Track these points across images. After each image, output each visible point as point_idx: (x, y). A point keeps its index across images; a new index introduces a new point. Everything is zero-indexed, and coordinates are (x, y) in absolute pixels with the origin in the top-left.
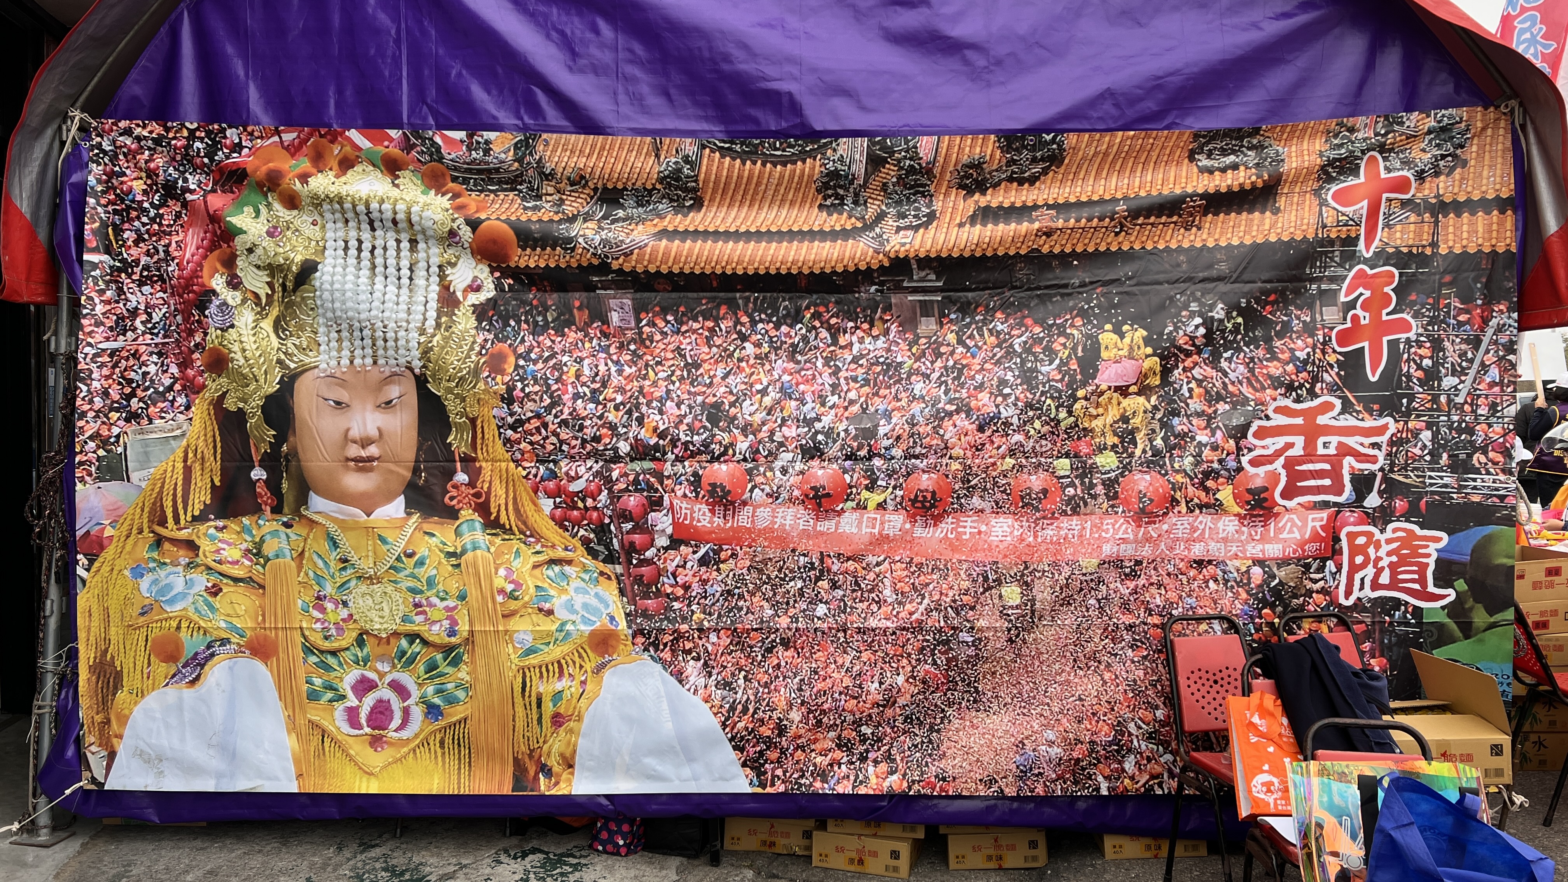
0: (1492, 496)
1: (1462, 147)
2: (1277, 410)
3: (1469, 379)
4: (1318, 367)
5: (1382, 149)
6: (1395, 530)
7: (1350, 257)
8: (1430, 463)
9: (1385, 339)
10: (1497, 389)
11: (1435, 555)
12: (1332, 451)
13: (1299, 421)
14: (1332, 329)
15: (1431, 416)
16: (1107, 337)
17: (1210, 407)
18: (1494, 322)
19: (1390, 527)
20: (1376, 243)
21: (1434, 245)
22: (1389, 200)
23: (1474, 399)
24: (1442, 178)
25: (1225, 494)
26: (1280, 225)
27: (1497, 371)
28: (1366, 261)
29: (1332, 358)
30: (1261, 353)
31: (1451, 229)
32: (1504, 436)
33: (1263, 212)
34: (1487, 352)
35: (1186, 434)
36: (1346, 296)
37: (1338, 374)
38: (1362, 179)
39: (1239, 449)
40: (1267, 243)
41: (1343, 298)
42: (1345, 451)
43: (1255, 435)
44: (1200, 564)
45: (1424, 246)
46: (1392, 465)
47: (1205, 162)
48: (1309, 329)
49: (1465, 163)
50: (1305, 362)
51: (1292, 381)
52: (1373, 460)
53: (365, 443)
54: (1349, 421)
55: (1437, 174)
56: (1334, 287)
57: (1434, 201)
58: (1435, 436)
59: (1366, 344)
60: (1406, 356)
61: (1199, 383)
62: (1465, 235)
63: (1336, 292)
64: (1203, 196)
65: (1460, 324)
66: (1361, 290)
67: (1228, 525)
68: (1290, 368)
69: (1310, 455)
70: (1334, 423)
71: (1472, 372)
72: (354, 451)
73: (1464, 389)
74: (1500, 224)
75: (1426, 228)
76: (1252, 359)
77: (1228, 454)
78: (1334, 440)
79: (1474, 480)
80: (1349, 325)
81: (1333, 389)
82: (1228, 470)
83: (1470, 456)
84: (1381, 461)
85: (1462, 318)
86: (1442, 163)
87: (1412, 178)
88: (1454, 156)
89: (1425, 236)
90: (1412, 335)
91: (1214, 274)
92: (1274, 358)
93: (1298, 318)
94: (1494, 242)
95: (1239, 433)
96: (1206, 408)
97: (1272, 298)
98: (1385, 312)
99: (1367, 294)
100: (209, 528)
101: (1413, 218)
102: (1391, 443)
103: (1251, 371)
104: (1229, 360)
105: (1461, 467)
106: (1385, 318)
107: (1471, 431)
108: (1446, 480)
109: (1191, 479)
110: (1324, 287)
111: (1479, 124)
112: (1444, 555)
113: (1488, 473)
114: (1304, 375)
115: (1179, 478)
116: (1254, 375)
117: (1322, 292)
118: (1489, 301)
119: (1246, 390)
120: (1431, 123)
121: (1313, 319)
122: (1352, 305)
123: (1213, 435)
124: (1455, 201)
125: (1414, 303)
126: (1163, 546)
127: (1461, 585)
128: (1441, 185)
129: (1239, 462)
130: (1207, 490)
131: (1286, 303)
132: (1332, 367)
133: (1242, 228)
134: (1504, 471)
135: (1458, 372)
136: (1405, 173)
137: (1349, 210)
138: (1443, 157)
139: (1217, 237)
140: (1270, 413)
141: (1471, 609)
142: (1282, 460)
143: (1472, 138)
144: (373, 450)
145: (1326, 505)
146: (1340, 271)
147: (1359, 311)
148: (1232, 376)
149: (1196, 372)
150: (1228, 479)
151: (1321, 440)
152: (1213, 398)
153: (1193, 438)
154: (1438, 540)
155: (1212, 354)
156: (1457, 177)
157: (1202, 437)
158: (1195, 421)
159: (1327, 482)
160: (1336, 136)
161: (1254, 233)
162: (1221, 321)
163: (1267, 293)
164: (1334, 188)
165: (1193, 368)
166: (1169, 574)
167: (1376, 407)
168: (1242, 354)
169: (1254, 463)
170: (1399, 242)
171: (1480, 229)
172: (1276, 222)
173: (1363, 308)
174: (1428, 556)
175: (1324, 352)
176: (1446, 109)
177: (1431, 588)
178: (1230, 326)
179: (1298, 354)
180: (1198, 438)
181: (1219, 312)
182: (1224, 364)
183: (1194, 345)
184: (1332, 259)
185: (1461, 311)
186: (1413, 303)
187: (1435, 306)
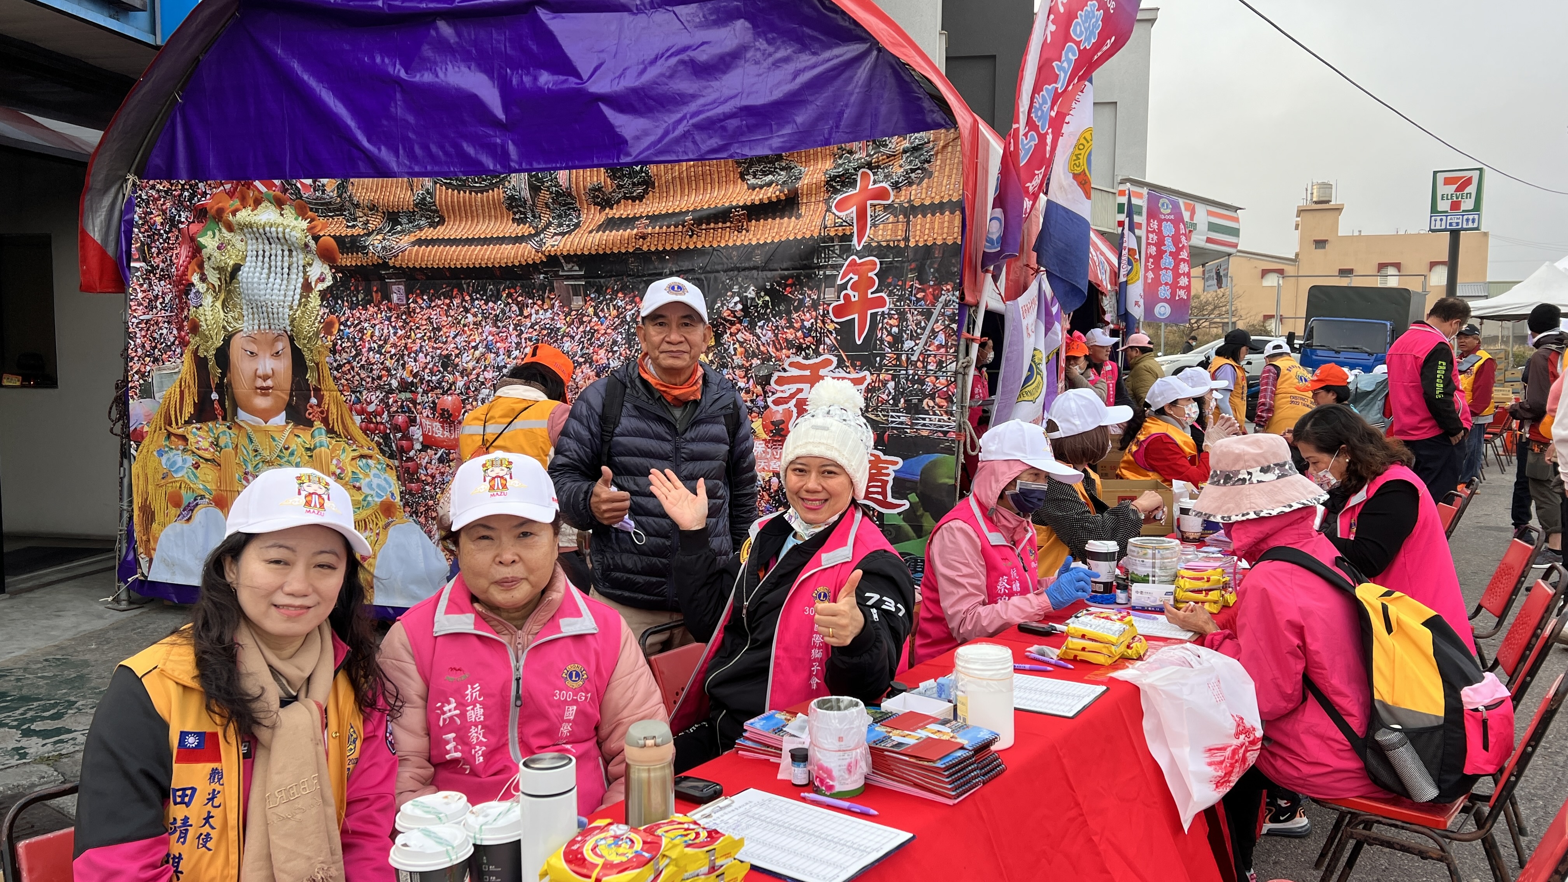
0: (937, 431)
1: (929, 162)
2: (791, 364)
3: (921, 342)
4: (820, 333)
5: (869, 165)
7: (847, 250)
8: (892, 405)
9: (869, 312)
10: (943, 350)
11: (893, 475)
13: (808, 373)
14: (829, 305)
15: (895, 370)
17: (747, 361)
18: (942, 299)
20: (865, 238)
21: (907, 239)
22: (872, 205)
23: (925, 356)
24: (914, 187)
25: (757, 425)
26: (798, 227)
27: (943, 336)
28: (857, 253)
29: (831, 327)
30: (783, 322)
31: (918, 227)
32: (947, 386)
33: (790, 218)
34: (937, 321)
36: (842, 279)
37: (836, 338)
38: (857, 190)
39: (765, 392)
40: (788, 240)
41: (839, 282)
43: (776, 382)
45: (899, 241)
46: (867, 406)
47: (752, 181)
48: (815, 305)
49: (930, 175)
50: (810, 330)
51: (801, 344)
53: (265, 378)
55: (910, 184)
56: (835, 273)
57: (906, 205)
58: (897, 385)
59: (856, 316)
60: (881, 325)
61: (741, 344)
62: (927, 232)
63: (835, 277)
64: (744, 207)
65: (918, 300)
66: (851, 275)
68: (799, 334)
71: (924, 337)
72: (260, 383)
73: (918, 349)
74: (951, 222)
75: (900, 227)
76: (777, 327)
77: (757, 396)
79: (924, 419)
80: (842, 302)
81: (831, 349)
82: (758, 407)
83: (921, 401)
85: (920, 295)
86: (913, 175)
87: (889, 189)
88: (923, 170)
89: (900, 233)
90: (886, 310)
91: (751, 264)
92: (791, 326)
93: (809, 296)
94: (945, 236)
95: (764, 381)
96: (745, 362)
97: (790, 281)
98: (870, 291)
99: (856, 278)
100: (192, 428)
101: (892, 219)
103: (776, 335)
104: (762, 327)
105: (914, 409)
106: (870, 296)
107: (922, 382)
108: (902, 419)
110: (828, 273)
111: (942, 143)
112: (902, 475)
113: (935, 414)
114: (809, 339)
116: (777, 338)
117: (826, 277)
118: (939, 283)
119: (771, 350)
120: (906, 144)
121: (819, 297)
122: (844, 287)
123: (748, 381)
124: (922, 205)
127: (913, 497)
128: (913, 193)
129: (766, 401)
131: (802, 285)
132: (831, 333)
133: (775, 230)
134: (946, 413)
135: (914, 337)
136: (884, 184)
137: (843, 214)
138: (913, 171)
139: (758, 236)
140: (787, 368)
141: (922, 516)
142: (794, 401)
143: (937, 154)
144: (269, 383)
146: (840, 261)
147: (849, 291)
148: (763, 339)
149: (739, 336)
150: (758, 414)
152: (749, 355)
154: (896, 463)
155: (750, 323)
156: (924, 186)
158: (737, 372)
160: (840, 158)
161: (782, 233)
162: (753, 299)
163: (786, 278)
164: (839, 197)
165: (737, 333)
167: (858, 363)
168: (770, 323)
169: (777, 402)
170: (880, 238)
171: (937, 227)
172: (797, 224)
173: (853, 288)
174: (888, 475)
175: (824, 322)
176: (918, 132)
177: (890, 499)
178: (760, 302)
179: (806, 323)
181: (751, 293)
182: (758, 331)
183: (735, 316)
184: (833, 252)
185: (919, 290)
186: (890, 285)
187: (903, 288)
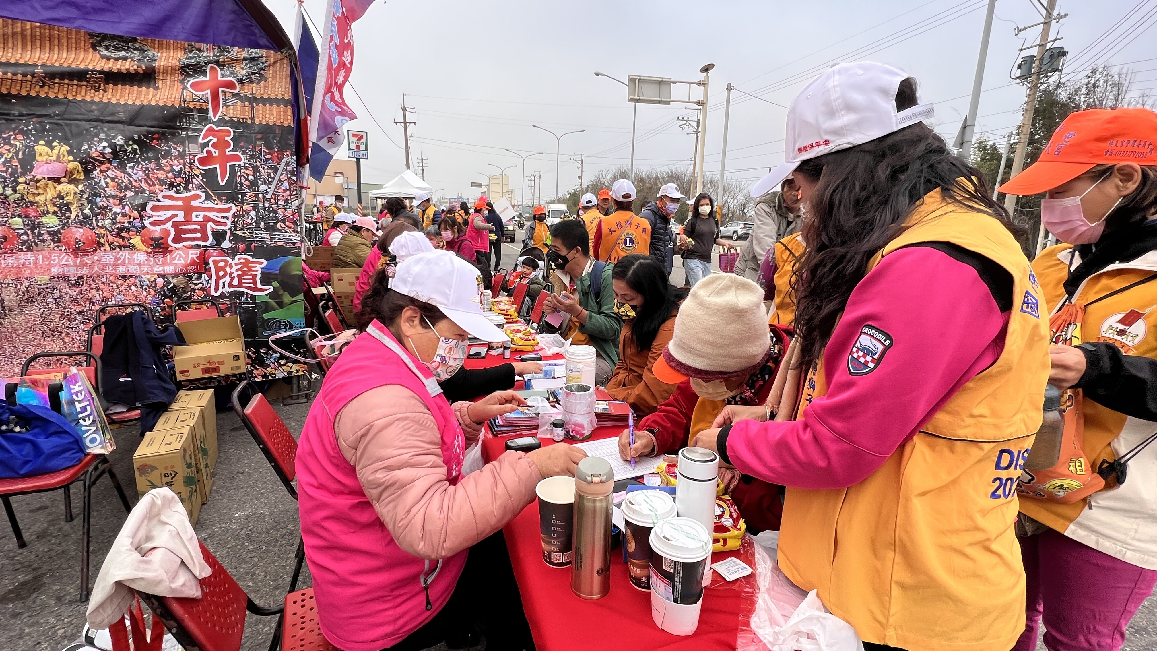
0: (289, 243)
1: (264, 70)
2: (164, 197)
3: (273, 187)
4: (189, 176)
5: (217, 63)
6: (239, 259)
7: (205, 120)
8: (255, 226)
9: (228, 164)
10: (288, 193)
11: (260, 271)
12: (201, 219)
13: (180, 203)
14: (195, 156)
15: (255, 204)
16: (41, 148)
17: (121, 193)
18: (284, 160)
19: (237, 257)
20: (219, 114)
21: (252, 119)
22: (223, 92)
23: (276, 196)
24: (254, 85)
25: (136, 240)
26: (158, 96)
27: (287, 184)
28: (214, 123)
29: (197, 172)
30: (153, 165)
31: (261, 112)
32: (293, 215)
33: (148, 88)
34: (282, 174)
35: (106, 208)
36: (203, 139)
37: (202, 180)
38: (208, 78)
39: (142, 217)
40: (149, 106)
41: (201, 141)
42: (207, 219)
43: (151, 209)
44: (124, 277)
45: (247, 119)
46: (236, 227)
47: (105, 53)
48: (181, 155)
49: (266, 79)
50: (179, 173)
51: (173, 182)
52: (225, 224)
54: (209, 204)
55: (251, 82)
56: (196, 134)
57: (250, 96)
58: (257, 213)
59: (218, 166)
60: (239, 174)
61: (113, 179)
62: (267, 116)
63: (197, 138)
64: (101, 72)
65: (267, 160)
66: (211, 137)
67: (140, 257)
68: (170, 175)
69: (188, 220)
70: (201, 205)
71: (274, 184)
73: (271, 191)
74: (285, 112)
75: (247, 109)
76: (147, 169)
77: (134, 219)
78: (202, 214)
79: (279, 235)
80: (205, 155)
81: (199, 187)
82: (136, 228)
83: (276, 224)
84: (229, 225)
85: (268, 157)
86: (253, 77)
87: (236, 83)
88: (260, 75)
89: (247, 114)
90: (242, 163)
91: (115, 118)
92: (161, 168)
93: (175, 149)
94: (282, 121)
95: (142, 208)
96: (118, 193)
97: (156, 136)
98: (227, 150)
99: (215, 139)
101: (239, 103)
102: (234, 216)
103: (147, 175)
104: (133, 168)
105: (272, 229)
106: (227, 153)
107: (276, 212)
108: (264, 235)
109: (110, 232)
110: (190, 133)
111: (272, 60)
112: (265, 271)
113: (286, 232)
114: (179, 179)
115: (102, 231)
116: (148, 177)
117: (189, 137)
118: (281, 150)
119: (143, 185)
120: (245, 54)
121: (184, 150)
122: (206, 145)
123: (124, 208)
124: (262, 98)
125: (242, 147)
126: (96, 268)
127: (276, 284)
128: (254, 88)
129: (143, 223)
130: (123, 238)
131: (167, 140)
132: (198, 177)
133: (135, 95)
134: (294, 231)
135: (267, 183)
136: (231, 79)
137: (200, 94)
138: (253, 74)
139: (118, 97)
140: (161, 199)
141: (282, 295)
142: (170, 223)
143: (269, 66)
145: (199, 246)
146: (199, 127)
147: (210, 148)
148: (134, 176)
149: (109, 173)
150: (137, 232)
151: (194, 214)
152: (122, 188)
153: (111, 210)
154: (262, 263)
155: (119, 163)
156: (262, 85)
157: (117, 209)
158: (111, 200)
159: (199, 235)
160: (191, 52)
161: (142, 99)
162: (122, 146)
163: (153, 133)
164: (192, 81)
165: (107, 171)
166: (103, 283)
167: (224, 198)
168: (140, 166)
169: (153, 224)
170: (232, 115)
171: (275, 114)
172: (156, 94)
173: (213, 147)
174: (257, 271)
175: (190, 168)
176: (254, 48)
177: (259, 286)
178: (129, 149)
179: (175, 168)
180: (114, 210)
181: (119, 140)
182: (129, 170)
183: (104, 157)
184: (193, 119)
185: (267, 153)
187: (253, 150)
